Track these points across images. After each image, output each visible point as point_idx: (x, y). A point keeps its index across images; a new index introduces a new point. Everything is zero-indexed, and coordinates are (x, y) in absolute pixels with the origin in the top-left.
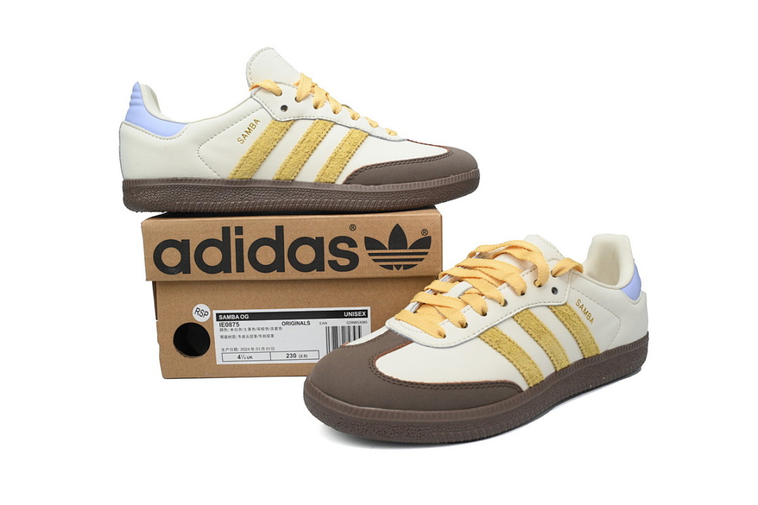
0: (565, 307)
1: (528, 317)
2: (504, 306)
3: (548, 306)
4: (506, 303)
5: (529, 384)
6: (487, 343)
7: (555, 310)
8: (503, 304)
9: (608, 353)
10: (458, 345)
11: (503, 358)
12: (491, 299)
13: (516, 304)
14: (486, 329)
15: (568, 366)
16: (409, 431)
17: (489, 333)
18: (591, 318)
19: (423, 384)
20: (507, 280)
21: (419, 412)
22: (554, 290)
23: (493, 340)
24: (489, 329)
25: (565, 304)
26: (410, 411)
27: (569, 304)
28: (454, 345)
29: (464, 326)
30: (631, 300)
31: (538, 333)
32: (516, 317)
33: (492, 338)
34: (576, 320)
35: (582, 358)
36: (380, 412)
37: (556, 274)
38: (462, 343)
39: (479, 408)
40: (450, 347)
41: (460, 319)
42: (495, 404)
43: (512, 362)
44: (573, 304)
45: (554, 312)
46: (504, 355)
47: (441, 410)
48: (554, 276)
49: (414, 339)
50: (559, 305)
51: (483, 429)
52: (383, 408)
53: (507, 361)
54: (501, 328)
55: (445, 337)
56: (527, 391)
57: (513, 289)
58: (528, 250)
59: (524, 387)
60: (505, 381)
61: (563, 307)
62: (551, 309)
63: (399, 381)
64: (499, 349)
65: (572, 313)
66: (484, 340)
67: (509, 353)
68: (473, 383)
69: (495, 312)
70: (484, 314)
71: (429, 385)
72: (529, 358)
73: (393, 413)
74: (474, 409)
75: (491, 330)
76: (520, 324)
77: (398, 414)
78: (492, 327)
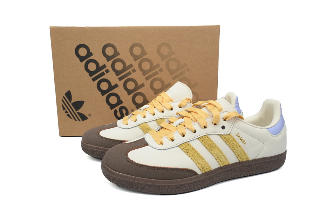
0: (229, 136)
1: (206, 139)
2: (194, 133)
3: (219, 135)
4: (195, 132)
5: (202, 171)
6: (182, 149)
7: (222, 137)
8: (194, 132)
9: (255, 160)
10: (167, 149)
11: (189, 158)
12: (188, 128)
13: (201, 132)
14: (183, 143)
15: (229, 164)
16: (136, 186)
17: (184, 145)
18: (244, 143)
19: (145, 166)
20: (198, 120)
21: (142, 178)
22: (223, 127)
23: (185, 149)
24: (184, 143)
25: (229, 134)
26: (138, 177)
27: (232, 134)
28: (165, 149)
29: (173, 140)
30: (272, 135)
31: (211, 147)
32: (200, 139)
33: (185, 148)
34: (234, 142)
35: (238, 161)
36: (125, 176)
37: (225, 119)
38: (170, 148)
39: (172, 180)
40: (164, 150)
41: (171, 137)
42: (180, 179)
43: (193, 160)
44: (233, 135)
45: (222, 138)
46: (190, 157)
47: (152, 179)
48: (224, 120)
49: (149, 144)
50: (225, 135)
51: (172, 190)
52: (126, 174)
53: (190, 159)
54: (191, 143)
55: (163, 144)
56: (200, 175)
57: (200, 125)
58: (215, 106)
59: (199, 172)
60: (187, 169)
61: (227, 136)
62: (220, 136)
63: (135, 163)
64: (187, 153)
65: (232, 139)
66: (181, 148)
67: (192, 156)
68: (169, 168)
69: (189, 135)
70: (184, 136)
71: (148, 166)
72: (203, 159)
73: (130, 177)
74: (169, 180)
75: (185, 144)
76: (201, 142)
77: (132, 177)
78: (186, 142)
